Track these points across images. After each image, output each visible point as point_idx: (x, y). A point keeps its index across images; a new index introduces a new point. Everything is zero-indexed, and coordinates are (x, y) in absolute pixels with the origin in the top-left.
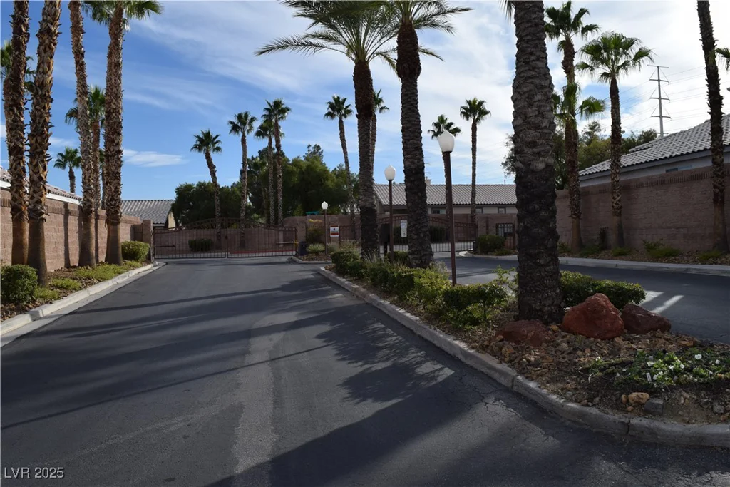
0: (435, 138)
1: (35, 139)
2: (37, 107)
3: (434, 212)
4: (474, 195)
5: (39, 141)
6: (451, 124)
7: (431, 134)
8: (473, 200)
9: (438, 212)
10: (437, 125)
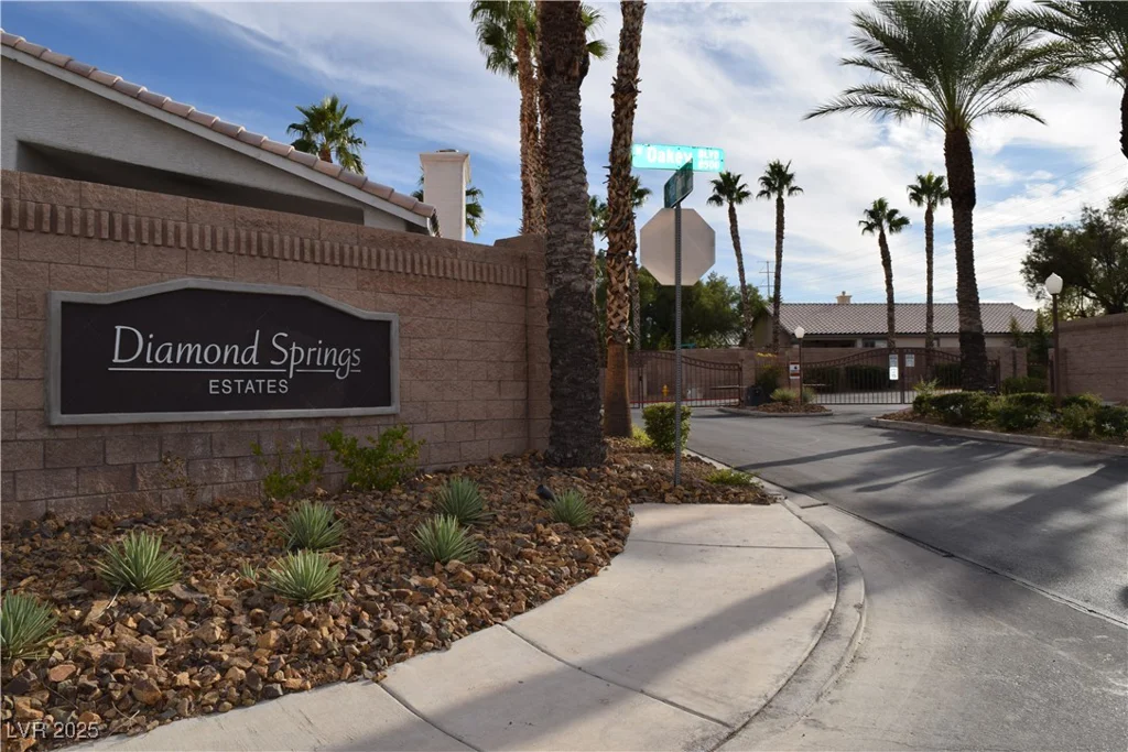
0: (867, 232)
1: (618, 236)
2: (620, 192)
3: (866, 345)
4: (930, 319)
5: (624, 238)
6: (894, 212)
7: (864, 226)
8: (929, 326)
9: (873, 345)
10: (872, 214)
